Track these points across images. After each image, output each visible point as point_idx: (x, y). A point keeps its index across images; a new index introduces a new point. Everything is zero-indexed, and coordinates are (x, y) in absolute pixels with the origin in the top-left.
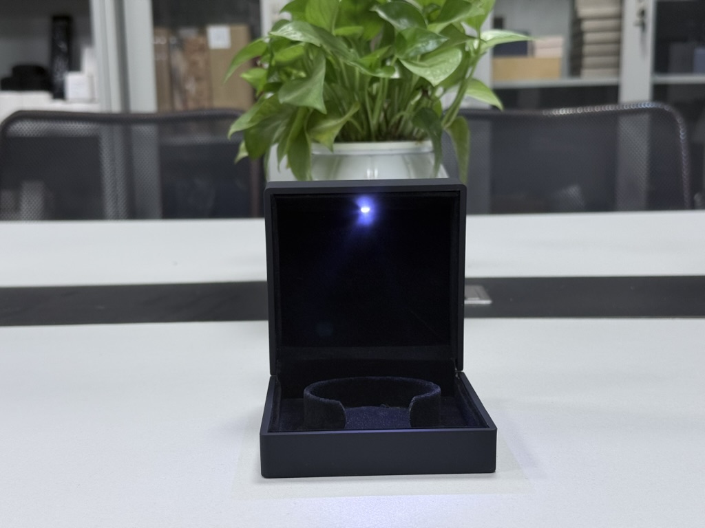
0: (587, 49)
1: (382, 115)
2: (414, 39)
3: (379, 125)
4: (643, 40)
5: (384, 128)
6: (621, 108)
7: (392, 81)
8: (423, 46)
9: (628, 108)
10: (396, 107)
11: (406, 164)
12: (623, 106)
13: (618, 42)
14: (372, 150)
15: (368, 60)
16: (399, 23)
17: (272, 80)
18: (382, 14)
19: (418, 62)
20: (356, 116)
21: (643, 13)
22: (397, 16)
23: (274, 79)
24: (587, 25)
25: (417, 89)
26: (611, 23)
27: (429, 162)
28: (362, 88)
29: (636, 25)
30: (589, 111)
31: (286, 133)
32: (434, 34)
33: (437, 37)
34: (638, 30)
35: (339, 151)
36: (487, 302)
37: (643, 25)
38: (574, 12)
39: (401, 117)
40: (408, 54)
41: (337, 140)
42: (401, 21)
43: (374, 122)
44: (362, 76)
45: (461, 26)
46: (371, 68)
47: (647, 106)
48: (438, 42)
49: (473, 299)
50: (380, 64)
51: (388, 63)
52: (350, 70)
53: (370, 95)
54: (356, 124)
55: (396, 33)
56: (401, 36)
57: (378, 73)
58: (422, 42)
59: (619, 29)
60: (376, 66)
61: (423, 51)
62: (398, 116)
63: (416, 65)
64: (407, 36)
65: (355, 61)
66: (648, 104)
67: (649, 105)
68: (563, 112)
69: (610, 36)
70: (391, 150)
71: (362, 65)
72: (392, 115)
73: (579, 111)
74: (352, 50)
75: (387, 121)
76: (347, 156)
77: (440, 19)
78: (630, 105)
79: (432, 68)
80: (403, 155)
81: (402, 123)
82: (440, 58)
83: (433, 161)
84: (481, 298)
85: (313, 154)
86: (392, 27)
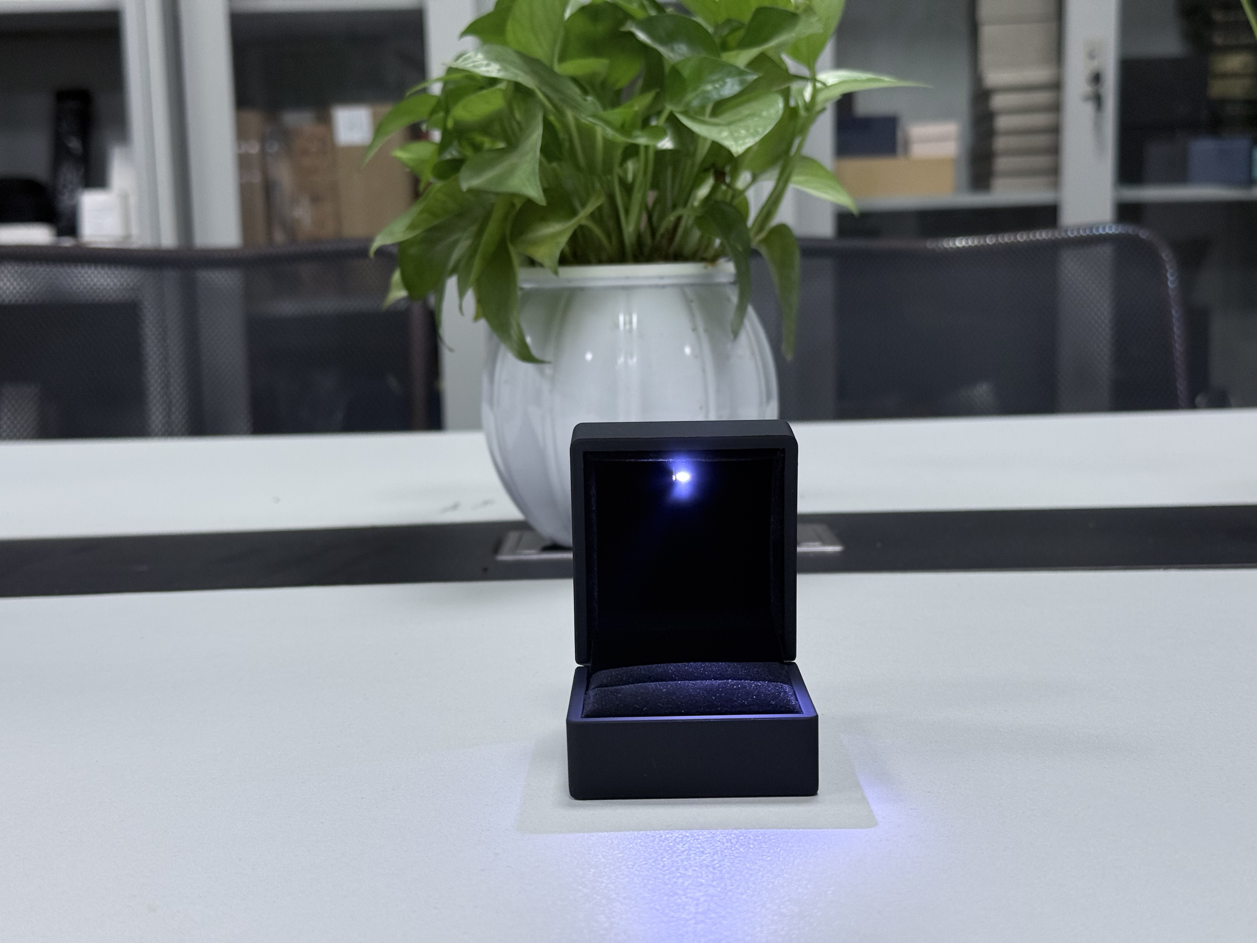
0: (1000, 143)
1: (645, 217)
2: (699, 77)
3: (639, 237)
4: (1098, 126)
5: (648, 241)
6: (1063, 235)
7: (661, 154)
8: (716, 88)
9: (1075, 234)
10: (669, 203)
11: (688, 302)
12: (1066, 231)
13: (1056, 130)
14: (627, 278)
15: (617, 115)
16: (672, 50)
17: (448, 156)
18: (642, 36)
19: (707, 118)
20: (597, 216)
21: (1097, 78)
22: (669, 39)
23: (452, 153)
24: (999, 101)
25: (705, 170)
26: (1042, 98)
27: (729, 300)
28: (608, 169)
29: (1087, 99)
30: (1006, 240)
31: (473, 250)
32: (737, 68)
33: (741, 73)
34: (1089, 108)
35: (569, 281)
36: (835, 549)
37: (1098, 100)
38: (977, 78)
39: (679, 219)
40: (688, 104)
41: (564, 261)
42: (676, 47)
43: (629, 229)
44: (609, 144)
45: (781, 60)
46: (624, 129)
47: (1107, 231)
48: (742, 82)
49: (811, 544)
50: (639, 122)
51: (654, 123)
52: (587, 133)
53: (622, 182)
54: (598, 231)
55: (667, 69)
56: (675, 71)
57: (637, 137)
58: (713, 82)
59: (1056, 107)
60: (633, 126)
61: (715, 96)
62: (672, 218)
63: (703, 122)
64: (686, 72)
65: (594, 116)
66: (1110, 228)
67: (1112, 230)
68: (960, 243)
69: (1041, 120)
70: (662, 277)
71: (608, 123)
72: (662, 217)
73: (990, 240)
74: (590, 98)
75: (653, 229)
76: (582, 289)
77: (744, 45)
78: (1078, 230)
79: (732, 127)
80: (681, 287)
81: (680, 231)
82: (745, 110)
83: (735, 299)
84: (825, 543)
85: (522, 289)
86: (659, 55)
